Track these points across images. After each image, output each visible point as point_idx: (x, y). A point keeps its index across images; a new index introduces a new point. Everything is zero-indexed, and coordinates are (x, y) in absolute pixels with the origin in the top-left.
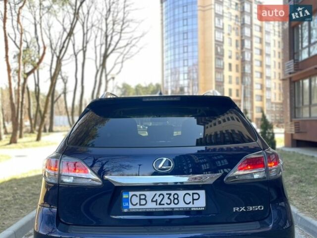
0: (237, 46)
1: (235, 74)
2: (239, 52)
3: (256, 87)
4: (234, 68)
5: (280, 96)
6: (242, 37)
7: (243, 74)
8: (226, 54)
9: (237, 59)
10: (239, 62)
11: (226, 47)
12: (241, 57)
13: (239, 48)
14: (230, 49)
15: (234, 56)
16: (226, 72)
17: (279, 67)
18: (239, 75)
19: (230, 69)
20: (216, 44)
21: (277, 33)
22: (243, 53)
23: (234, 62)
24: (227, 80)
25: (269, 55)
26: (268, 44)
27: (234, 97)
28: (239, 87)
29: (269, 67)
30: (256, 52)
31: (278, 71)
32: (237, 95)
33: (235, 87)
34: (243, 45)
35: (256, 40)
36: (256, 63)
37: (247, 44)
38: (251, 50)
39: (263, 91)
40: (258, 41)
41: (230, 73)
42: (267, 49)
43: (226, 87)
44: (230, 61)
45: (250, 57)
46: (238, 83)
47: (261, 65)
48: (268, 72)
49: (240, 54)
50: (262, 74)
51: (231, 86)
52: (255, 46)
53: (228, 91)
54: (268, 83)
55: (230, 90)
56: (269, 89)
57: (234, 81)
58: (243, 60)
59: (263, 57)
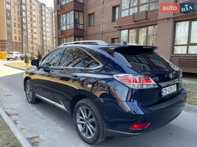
0: (18, 14)
1: (18, 29)
2: (20, 17)
3: (30, 37)
4: (17, 26)
5: (41, 43)
6: (21, 9)
7: (22, 29)
8: (13, 17)
9: (19, 21)
10: (19, 23)
11: (12, 13)
12: (21, 20)
13: (20, 15)
14: (14, 15)
15: (17, 19)
16: (13, 27)
17: (40, 28)
18: (20, 29)
19: (15, 26)
21: (38, 11)
22: (22, 18)
23: (17, 23)
25: (35, 22)
26: (35, 16)
27: (18, 41)
28: (20, 36)
29: (35, 27)
30: (29, 19)
31: (40, 30)
32: (20, 40)
33: (18, 36)
34: (21, 14)
35: (28, 13)
36: (29, 25)
37: (24, 14)
38: (26, 17)
39: (33, 39)
40: (30, 14)
41: (15, 28)
42: (34, 19)
43: (14, 35)
44: (15, 21)
45: (25, 21)
46: (19, 34)
47: (31, 26)
48: (35, 30)
49: (20, 19)
50: (32, 31)
51: (16, 35)
52: (28, 15)
53: (14, 38)
54: (35, 36)
55: (15, 37)
56: (36, 39)
57: (17, 32)
58: (22, 22)
59: (32, 22)
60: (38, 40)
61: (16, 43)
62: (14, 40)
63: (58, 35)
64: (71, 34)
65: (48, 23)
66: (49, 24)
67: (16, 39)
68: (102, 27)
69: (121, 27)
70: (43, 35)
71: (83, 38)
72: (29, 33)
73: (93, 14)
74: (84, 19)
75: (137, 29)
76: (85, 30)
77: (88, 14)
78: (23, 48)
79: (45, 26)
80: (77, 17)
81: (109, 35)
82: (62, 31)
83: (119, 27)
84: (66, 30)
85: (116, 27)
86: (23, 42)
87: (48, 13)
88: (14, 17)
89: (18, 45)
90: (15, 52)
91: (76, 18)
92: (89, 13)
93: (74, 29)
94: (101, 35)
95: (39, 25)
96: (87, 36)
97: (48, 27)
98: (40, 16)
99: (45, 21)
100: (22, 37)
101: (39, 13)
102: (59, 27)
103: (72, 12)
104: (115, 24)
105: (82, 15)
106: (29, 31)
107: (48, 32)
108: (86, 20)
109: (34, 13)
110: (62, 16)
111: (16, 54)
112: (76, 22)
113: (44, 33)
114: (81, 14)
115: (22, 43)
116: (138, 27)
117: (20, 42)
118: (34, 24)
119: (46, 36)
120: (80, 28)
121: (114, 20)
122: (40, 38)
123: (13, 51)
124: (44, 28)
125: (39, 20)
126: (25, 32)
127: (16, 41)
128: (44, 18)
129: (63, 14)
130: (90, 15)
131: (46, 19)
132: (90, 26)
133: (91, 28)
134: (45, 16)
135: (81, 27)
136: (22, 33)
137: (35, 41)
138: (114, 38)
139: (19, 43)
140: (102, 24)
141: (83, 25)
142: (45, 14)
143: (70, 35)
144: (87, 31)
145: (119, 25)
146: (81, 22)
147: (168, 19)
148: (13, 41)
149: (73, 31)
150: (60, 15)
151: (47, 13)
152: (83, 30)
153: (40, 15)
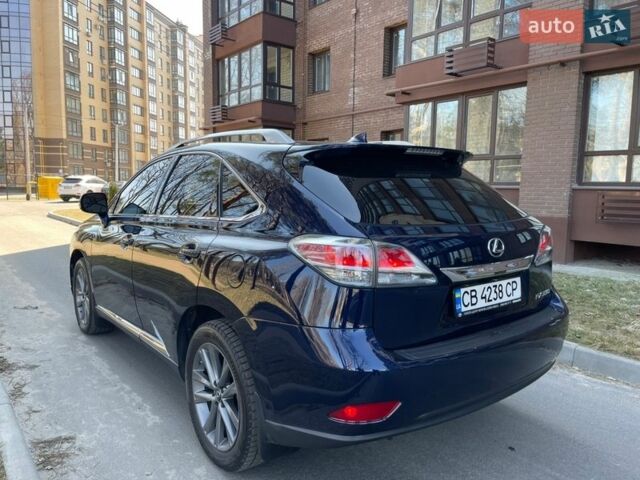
0: (102, 57)
1: (99, 105)
2: (106, 68)
3: (136, 129)
4: (98, 94)
6: (109, 43)
7: (114, 106)
8: (85, 68)
9: (103, 79)
10: (105, 85)
11: (83, 54)
12: (110, 78)
13: (106, 62)
14: (89, 61)
15: (97, 74)
16: (85, 99)
17: (168, 103)
18: (106, 106)
19: (92, 96)
20: (64, 47)
21: (164, 49)
22: (112, 71)
23: (99, 84)
24: (85, 112)
25: (153, 82)
26: (152, 64)
27: (99, 142)
28: (107, 126)
29: (153, 99)
30: (134, 73)
31: (167, 108)
32: (105, 140)
33: (100, 126)
34: (112, 58)
35: (133, 53)
36: (135, 92)
37: (119, 57)
38: (126, 67)
39: (146, 137)
40: (137, 56)
41: (92, 102)
42: (151, 72)
43: (86, 124)
44: (92, 81)
45: (124, 79)
46: (105, 120)
47: (142, 95)
48: (152, 108)
49: (107, 72)
50: (143, 110)
51: (94, 124)
52: (132, 62)
53: (89, 131)
54: (152, 126)
55: (93, 130)
56: (154, 135)
57: (99, 115)
58: (113, 83)
59: (144, 83)
60: (160, 138)
61: (94, 148)
62: (87, 139)
63: (214, 123)
64: (252, 118)
65: (192, 84)
66: (198, 89)
67: (93, 137)
68: (351, 95)
69: (408, 94)
70: (176, 125)
71: (293, 130)
72: (133, 118)
73: (324, 53)
74: (296, 71)
75: (461, 98)
76: (299, 106)
77: (310, 54)
78: (113, 164)
79: (185, 94)
80: (273, 64)
81: (372, 120)
82: (225, 110)
83: (404, 93)
84: (240, 106)
85: (393, 95)
86: (113, 144)
87: (196, 55)
88: (88, 68)
89: (101, 156)
90: (86, 178)
91: (269, 66)
92: (311, 50)
93: (264, 100)
94: (349, 121)
95: (167, 92)
96: (305, 124)
97: (192, 99)
98: (168, 63)
99: (185, 79)
100: (113, 130)
101: (168, 54)
102: (219, 96)
103: (259, 49)
104: (392, 85)
105: (289, 56)
106: (135, 110)
107: (192, 114)
108: (302, 72)
109: (150, 54)
110: (226, 60)
111: (88, 182)
112: (270, 80)
113: (181, 118)
114: (286, 53)
115: (112, 149)
116: (463, 94)
117: (106, 145)
118: (151, 90)
119: (185, 126)
120: (282, 99)
121: (389, 70)
122: (166, 132)
123: (84, 173)
124: (181, 102)
125: (166, 76)
126: (122, 115)
127: (93, 143)
128: (180, 70)
129: (230, 56)
130: (314, 56)
131: (189, 72)
132: (314, 92)
133: (316, 98)
134: (184, 63)
135: (286, 96)
136: (113, 119)
137: (152, 143)
138: (388, 129)
139: (103, 148)
140: (351, 84)
141: (293, 88)
142: (185, 55)
143: (250, 121)
144: (304, 108)
145: (403, 89)
146: (286, 79)
147: (563, 64)
148: (84, 141)
149: (259, 109)
150: (222, 59)
151: (192, 54)
152: (292, 105)
153: (169, 59)
